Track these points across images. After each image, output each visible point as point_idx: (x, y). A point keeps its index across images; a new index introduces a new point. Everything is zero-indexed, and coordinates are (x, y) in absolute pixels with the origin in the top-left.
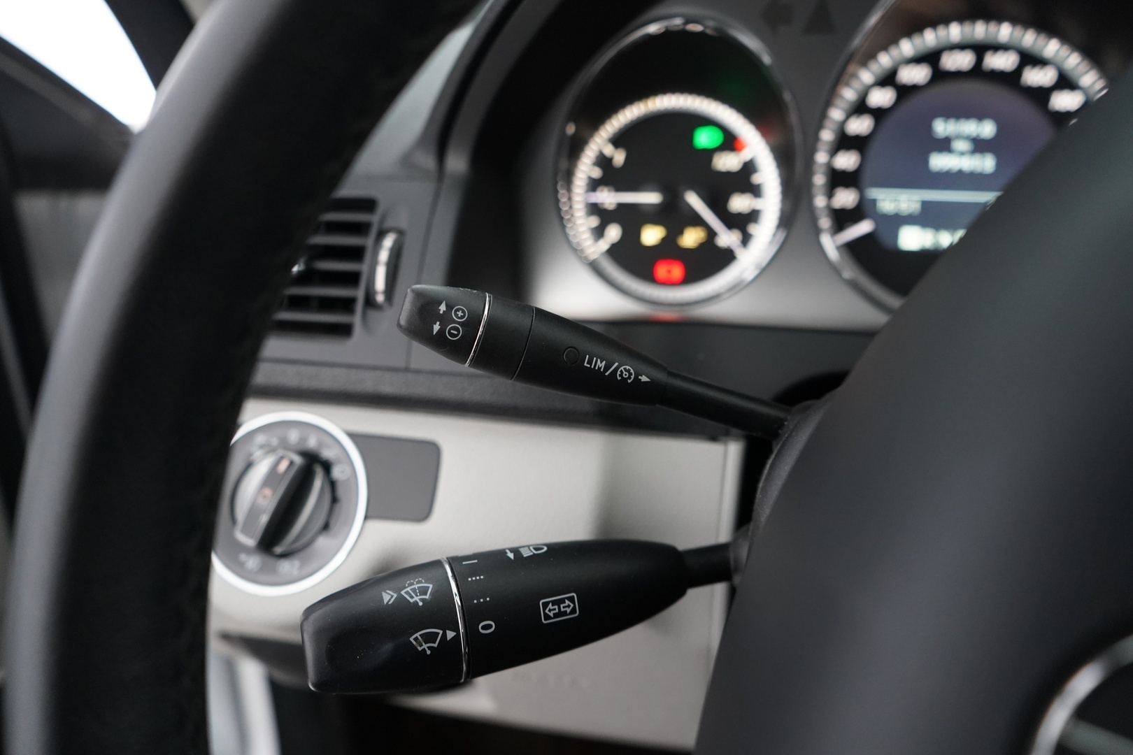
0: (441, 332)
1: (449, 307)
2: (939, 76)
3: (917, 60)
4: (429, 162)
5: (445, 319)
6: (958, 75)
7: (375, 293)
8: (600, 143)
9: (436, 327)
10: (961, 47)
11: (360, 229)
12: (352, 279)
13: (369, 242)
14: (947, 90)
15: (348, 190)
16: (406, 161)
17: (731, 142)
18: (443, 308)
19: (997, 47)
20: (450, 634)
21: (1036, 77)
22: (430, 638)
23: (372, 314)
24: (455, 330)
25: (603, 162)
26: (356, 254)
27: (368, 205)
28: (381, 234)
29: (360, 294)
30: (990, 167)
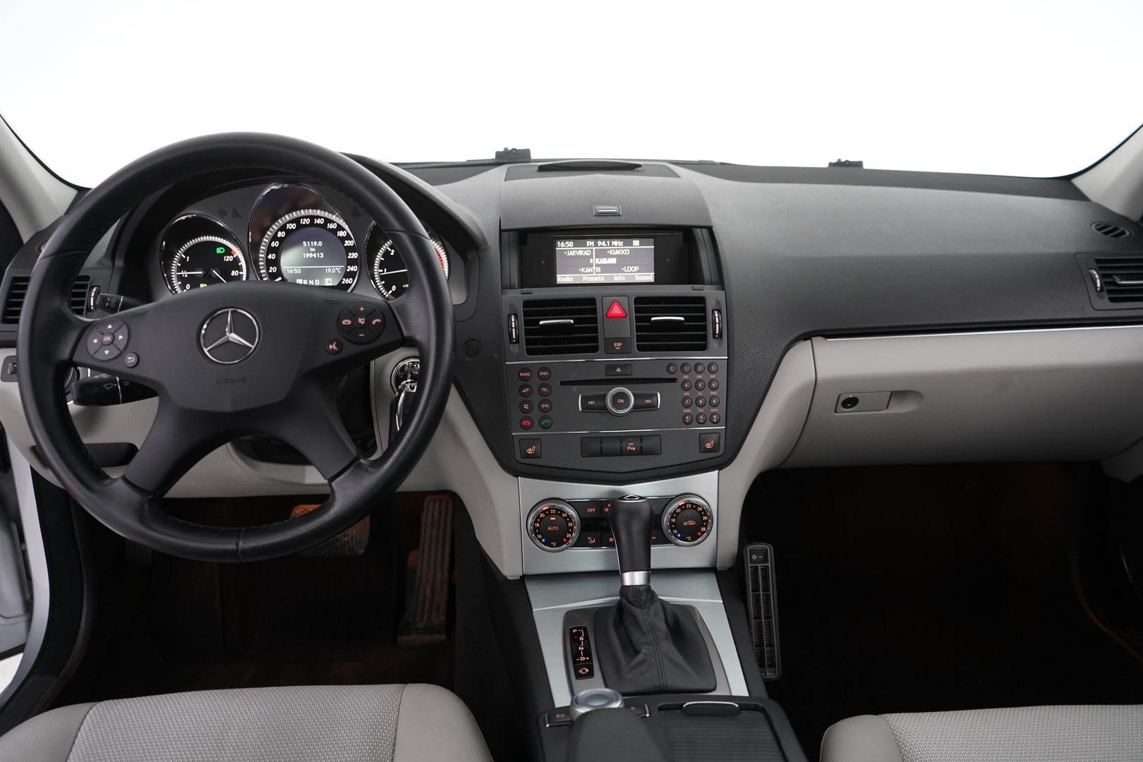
0: (109, 306)
1: (111, 299)
2: (300, 227)
3: (291, 222)
4: (110, 263)
5: (109, 302)
6: (306, 225)
7: (91, 306)
8: (180, 254)
9: (107, 304)
10: (306, 217)
11: (85, 286)
12: (82, 303)
13: (88, 290)
14: (302, 231)
15: (82, 273)
16: (100, 262)
17: (229, 252)
18: (109, 299)
19: (318, 217)
20: (115, 385)
21: (331, 226)
22: (109, 386)
23: (88, 313)
24: (112, 305)
25: (182, 261)
26: (83, 295)
27: (87, 278)
28: (92, 288)
29: (85, 308)
30: (322, 256)
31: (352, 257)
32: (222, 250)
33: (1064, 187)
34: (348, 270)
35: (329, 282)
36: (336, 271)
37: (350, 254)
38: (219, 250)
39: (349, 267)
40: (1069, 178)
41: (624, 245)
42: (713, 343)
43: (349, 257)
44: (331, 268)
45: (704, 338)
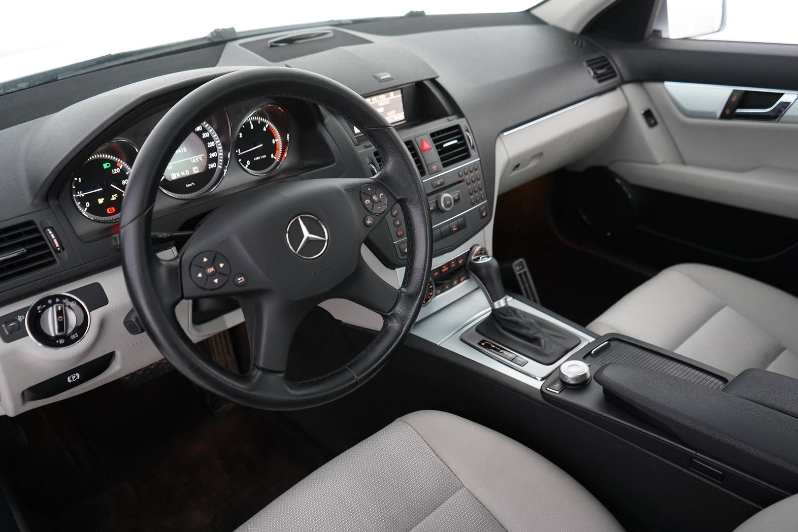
13: (42, 233)
17: (114, 165)
25: (75, 183)
28: (44, 230)
30: (186, 151)
31: (211, 146)
32: (108, 165)
33: (528, 17)
34: (211, 157)
35: (196, 170)
36: (199, 159)
37: (208, 143)
38: (105, 166)
39: (210, 154)
40: (528, 11)
41: (386, 97)
42: (472, 152)
43: (209, 146)
44: (195, 158)
45: (467, 150)
